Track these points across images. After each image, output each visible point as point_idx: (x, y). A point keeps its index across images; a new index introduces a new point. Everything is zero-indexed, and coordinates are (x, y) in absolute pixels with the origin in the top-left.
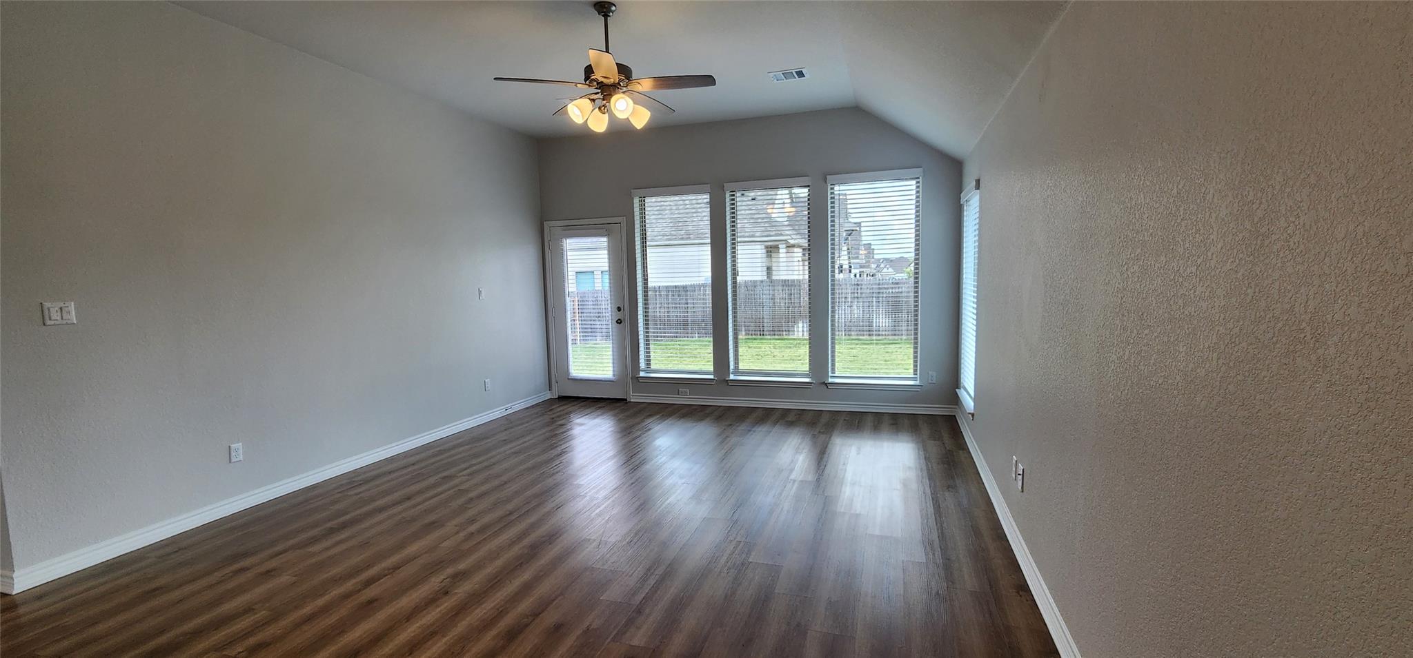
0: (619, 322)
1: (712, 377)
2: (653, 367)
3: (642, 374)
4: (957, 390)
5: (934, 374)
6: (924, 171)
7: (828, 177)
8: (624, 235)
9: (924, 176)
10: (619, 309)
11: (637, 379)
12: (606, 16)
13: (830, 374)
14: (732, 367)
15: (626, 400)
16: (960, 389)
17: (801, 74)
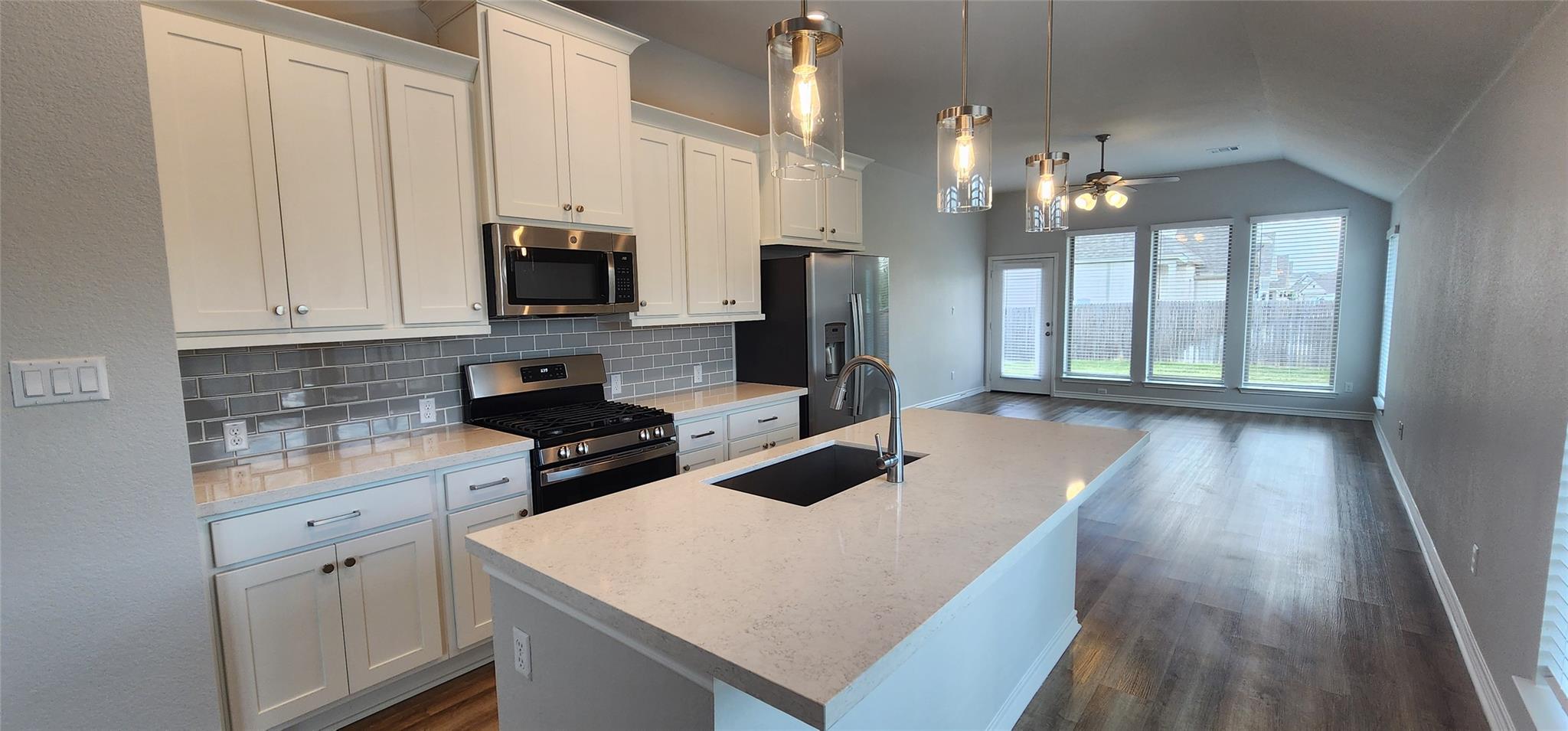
0: (1047, 334)
1: (1129, 380)
2: (1072, 371)
3: (1064, 376)
4: (1374, 398)
5: (1351, 384)
6: (1350, 212)
7: (1251, 218)
8: (1056, 268)
9: (1350, 215)
10: (1048, 325)
11: (1060, 379)
12: (1103, 142)
13: (1243, 382)
14: (1147, 373)
15: (1049, 395)
16: (1376, 396)
17: (1237, 149)
